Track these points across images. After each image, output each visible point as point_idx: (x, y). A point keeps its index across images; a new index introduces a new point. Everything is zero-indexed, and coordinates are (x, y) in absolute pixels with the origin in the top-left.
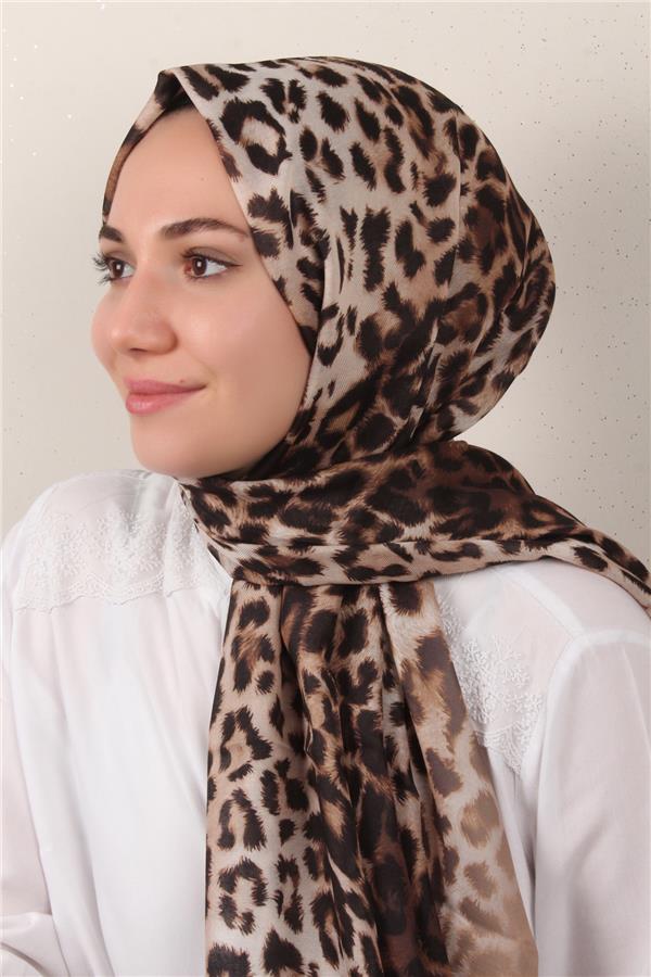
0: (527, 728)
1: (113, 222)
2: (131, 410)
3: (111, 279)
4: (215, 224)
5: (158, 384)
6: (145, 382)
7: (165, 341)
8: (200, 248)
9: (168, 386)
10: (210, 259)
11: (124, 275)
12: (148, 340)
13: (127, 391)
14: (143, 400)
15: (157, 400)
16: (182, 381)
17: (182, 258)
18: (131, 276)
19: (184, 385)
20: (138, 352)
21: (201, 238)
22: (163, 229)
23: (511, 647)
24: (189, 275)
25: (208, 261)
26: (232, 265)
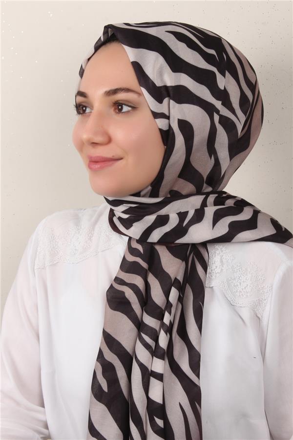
0: (265, 300)
1: (82, 90)
2: (90, 167)
3: (81, 114)
4: (128, 90)
5: (103, 158)
6: (98, 157)
7: (106, 140)
8: (121, 100)
9: (107, 158)
10: (123, 104)
11: (87, 112)
12: (98, 139)
13: (88, 160)
14: (96, 164)
15: (102, 164)
16: (113, 156)
17: (113, 104)
18: (91, 112)
19: (114, 158)
20: (94, 144)
21: (121, 96)
22: (106, 92)
23: (256, 266)
24: (116, 112)
25: (124, 106)
26: (134, 108)
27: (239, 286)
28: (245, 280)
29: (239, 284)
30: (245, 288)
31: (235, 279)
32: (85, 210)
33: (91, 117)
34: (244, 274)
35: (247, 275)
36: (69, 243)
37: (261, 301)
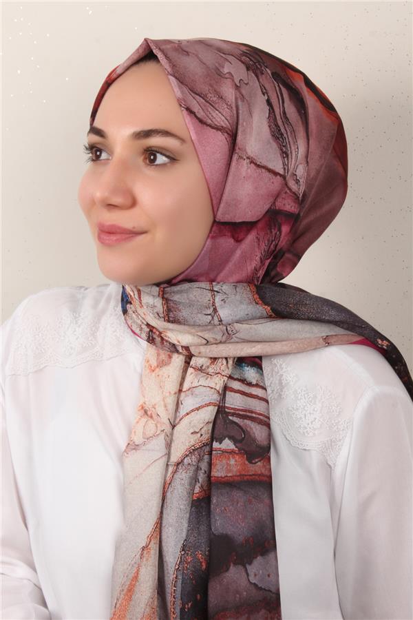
0: (340, 440)
1: (97, 124)
3: (93, 160)
4: (166, 133)
5: (119, 228)
6: (113, 226)
7: (129, 202)
8: (153, 147)
9: (125, 229)
10: (158, 152)
11: (102, 158)
12: (117, 200)
13: (98, 229)
14: (109, 236)
16: (134, 228)
17: (142, 151)
18: (108, 159)
19: (135, 230)
20: (111, 206)
21: (155, 141)
22: (134, 133)
23: (330, 391)
24: (146, 164)
25: (158, 155)
26: (174, 159)
27: (304, 419)
28: (312, 412)
29: (303, 416)
30: (312, 423)
31: (297, 409)
32: (86, 289)
34: (311, 401)
35: (315, 403)
36: (63, 338)
37: (334, 442)
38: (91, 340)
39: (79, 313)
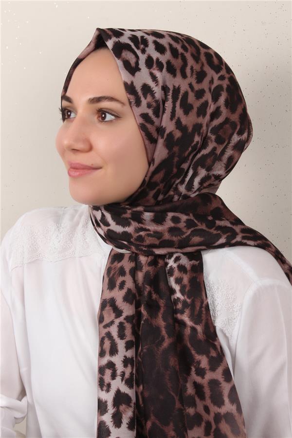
0: (235, 319)
2: (70, 175)
4: (112, 99)
5: (82, 165)
6: (78, 164)
7: (86, 147)
8: (105, 108)
9: (86, 166)
10: (106, 112)
11: (71, 117)
12: (80, 146)
13: (69, 167)
14: (75, 171)
15: (81, 172)
16: (92, 165)
17: (96, 112)
19: (92, 166)
20: (75, 150)
21: (105, 104)
22: (90, 99)
23: (227, 284)
24: (99, 120)
25: (107, 114)
26: (118, 117)
27: (212, 304)
28: (217, 299)
29: (211, 302)
30: (216, 306)
33: (74, 122)
34: (216, 292)
35: (218, 293)
37: (231, 320)
38: (69, 243)
39: (61, 224)
